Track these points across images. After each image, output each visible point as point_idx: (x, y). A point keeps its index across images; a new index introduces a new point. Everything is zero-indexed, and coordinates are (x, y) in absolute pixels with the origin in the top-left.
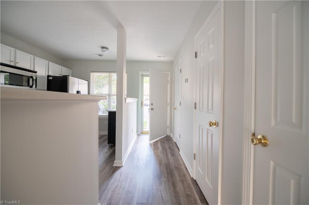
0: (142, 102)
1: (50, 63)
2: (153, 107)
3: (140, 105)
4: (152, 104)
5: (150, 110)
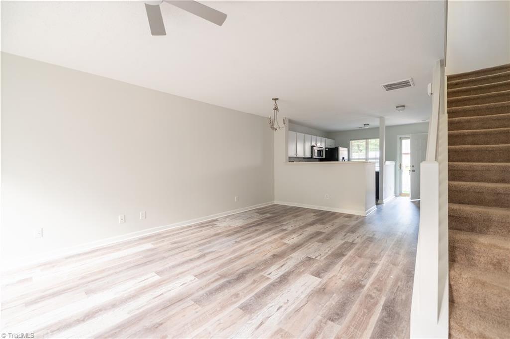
0: (400, 164)
2: (414, 169)
3: (398, 168)
4: (413, 166)
5: (411, 172)
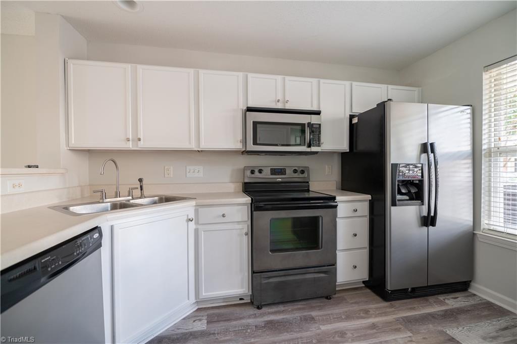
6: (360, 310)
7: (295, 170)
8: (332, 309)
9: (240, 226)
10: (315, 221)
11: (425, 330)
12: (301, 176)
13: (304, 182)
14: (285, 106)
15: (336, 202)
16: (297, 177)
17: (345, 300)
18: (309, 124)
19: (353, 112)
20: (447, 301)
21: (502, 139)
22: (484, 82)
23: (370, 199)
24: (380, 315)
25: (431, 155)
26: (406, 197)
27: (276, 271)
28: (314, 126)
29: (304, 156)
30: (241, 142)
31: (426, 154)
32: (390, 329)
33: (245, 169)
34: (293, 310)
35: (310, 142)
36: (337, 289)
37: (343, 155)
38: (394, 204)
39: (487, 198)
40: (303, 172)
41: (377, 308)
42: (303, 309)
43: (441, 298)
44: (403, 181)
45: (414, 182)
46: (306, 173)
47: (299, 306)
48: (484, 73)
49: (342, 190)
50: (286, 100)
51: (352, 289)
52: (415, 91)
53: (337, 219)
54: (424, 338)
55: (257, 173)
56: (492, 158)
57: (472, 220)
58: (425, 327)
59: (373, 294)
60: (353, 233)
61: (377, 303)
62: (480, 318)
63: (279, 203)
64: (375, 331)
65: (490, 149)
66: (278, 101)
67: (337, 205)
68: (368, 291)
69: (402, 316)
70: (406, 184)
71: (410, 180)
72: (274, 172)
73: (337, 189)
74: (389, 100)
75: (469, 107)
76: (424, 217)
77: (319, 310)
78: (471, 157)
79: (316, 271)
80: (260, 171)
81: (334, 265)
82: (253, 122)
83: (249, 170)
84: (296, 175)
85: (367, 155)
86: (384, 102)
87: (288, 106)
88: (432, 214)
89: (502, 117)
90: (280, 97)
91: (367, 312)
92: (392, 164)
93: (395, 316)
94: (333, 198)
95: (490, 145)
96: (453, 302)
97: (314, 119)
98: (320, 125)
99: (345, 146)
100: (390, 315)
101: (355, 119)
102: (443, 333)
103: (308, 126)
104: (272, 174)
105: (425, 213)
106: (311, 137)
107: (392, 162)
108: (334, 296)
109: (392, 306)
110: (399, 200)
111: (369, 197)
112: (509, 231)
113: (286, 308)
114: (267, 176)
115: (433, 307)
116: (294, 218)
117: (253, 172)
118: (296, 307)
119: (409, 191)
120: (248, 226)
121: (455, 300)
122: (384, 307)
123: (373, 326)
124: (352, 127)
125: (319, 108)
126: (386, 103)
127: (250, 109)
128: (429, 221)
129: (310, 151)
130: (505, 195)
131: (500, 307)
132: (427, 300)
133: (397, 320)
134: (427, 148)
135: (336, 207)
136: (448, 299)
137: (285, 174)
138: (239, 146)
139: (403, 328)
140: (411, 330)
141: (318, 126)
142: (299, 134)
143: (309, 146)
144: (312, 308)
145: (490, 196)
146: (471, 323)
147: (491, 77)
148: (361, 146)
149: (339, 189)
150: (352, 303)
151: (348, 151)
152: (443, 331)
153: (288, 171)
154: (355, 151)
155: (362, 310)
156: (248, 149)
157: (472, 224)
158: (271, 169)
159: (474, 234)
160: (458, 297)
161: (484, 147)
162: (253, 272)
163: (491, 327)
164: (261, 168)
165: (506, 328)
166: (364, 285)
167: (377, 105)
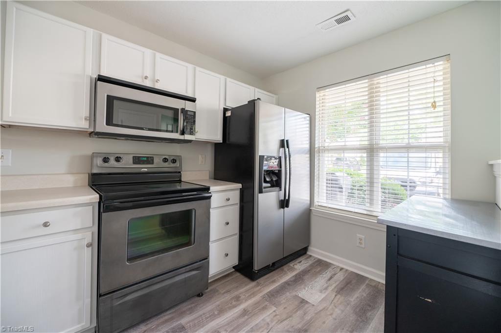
1: (228, 79)
6: (231, 299)
7: (165, 158)
8: (204, 307)
9: (79, 236)
10: (188, 214)
11: (284, 299)
12: (172, 165)
13: (176, 172)
14: (154, 85)
15: (210, 193)
16: (168, 167)
17: (217, 291)
18: (183, 110)
19: (227, 105)
20: (296, 267)
21: (327, 140)
22: (317, 99)
23: (241, 187)
24: (250, 297)
25: (287, 150)
26: (269, 185)
27: (137, 284)
28: (189, 113)
29: (177, 144)
30: (86, 119)
31: (283, 149)
32: (259, 310)
33: (94, 156)
34: (158, 326)
35: (183, 129)
36: (209, 281)
37: (217, 145)
38: (261, 192)
39: (317, 183)
40: (174, 161)
41: (247, 291)
42: (172, 319)
43: (291, 264)
44: (267, 171)
45: (275, 171)
46: (178, 162)
47: (166, 318)
48: (317, 93)
49: (215, 179)
50: (156, 79)
51: (224, 277)
52: (274, 97)
53: (211, 210)
54: (285, 308)
55: (112, 162)
56: (320, 154)
57: (309, 199)
58: (284, 296)
59: (242, 277)
60: (225, 222)
61: (246, 285)
62: (316, 274)
63: (143, 198)
64: (246, 317)
65: (319, 147)
66: (146, 78)
67: (211, 196)
68: (238, 274)
69: (266, 292)
70: (269, 173)
71: (272, 170)
72: (137, 160)
73: (210, 178)
74: (258, 99)
75: (308, 115)
76: (282, 200)
77: (191, 313)
78: (309, 153)
79: (187, 270)
80: (118, 159)
81: (207, 259)
82: (107, 96)
83: (100, 157)
84: (166, 164)
85: (238, 146)
86: (254, 100)
87: (159, 86)
88: (287, 198)
89: (326, 126)
90: (148, 73)
91: (237, 298)
92: (260, 156)
93: (261, 294)
94: (207, 189)
95: (319, 144)
96: (300, 266)
97: (188, 106)
98: (195, 112)
99: (218, 138)
100: (257, 295)
101: (228, 112)
102: (297, 297)
103: (182, 112)
104: (134, 163)
105: (282, 198)
106: (185, 124)
107: (260, 154)
108: (206, 291)
109: (258, 284)
110: (265, 188)
111: (240, 186)
112: (330, 206)
113: (149, 326)
114: (127, 164)
115: (287, 276)
116: (163, 215)
117: (106, 160)
118: (162, 320)
119: (272, 180)
120: (93, 234)
121: (300, 264)
122: (252, 288)
123: (245, 312)
124: (225, 119)
125: (194, 95)
126: (256, 101)
127: (101, 79)
128: (284, 203)
129: (183, 139)
130: (327, 180)
131: (326, 261)
132: (283, 270)
133: (263, 297)
134: (283, 144)
135: (209, 198)
136: (296, 264)
137: (153, 163)
138: (84, 125)
139: (268, 305)
140: (274, 304)
141: (193, 114)
142: (171, 122)
143: (183, 133)
144: (182, 314)
145: (319, 181)
146: (312, 281)
147: (320, 96)
148: (234, 138)
149: (212, 178)
150: (224, 293)
151: (222, 142)
152: (296, 296)
153: (156, 160)
154: (227, 142)
155: (233, 298)
156: (98, 130)
157: (309, 202)
158: (133, 157)
159: (310, 210)
160: (301, 261)
161: (316, 146)
162: (99, 295)
163: (323, 280)
164: (119, 156)
165: (331, 278)
166: (234, 270)
167: (248, 102)
